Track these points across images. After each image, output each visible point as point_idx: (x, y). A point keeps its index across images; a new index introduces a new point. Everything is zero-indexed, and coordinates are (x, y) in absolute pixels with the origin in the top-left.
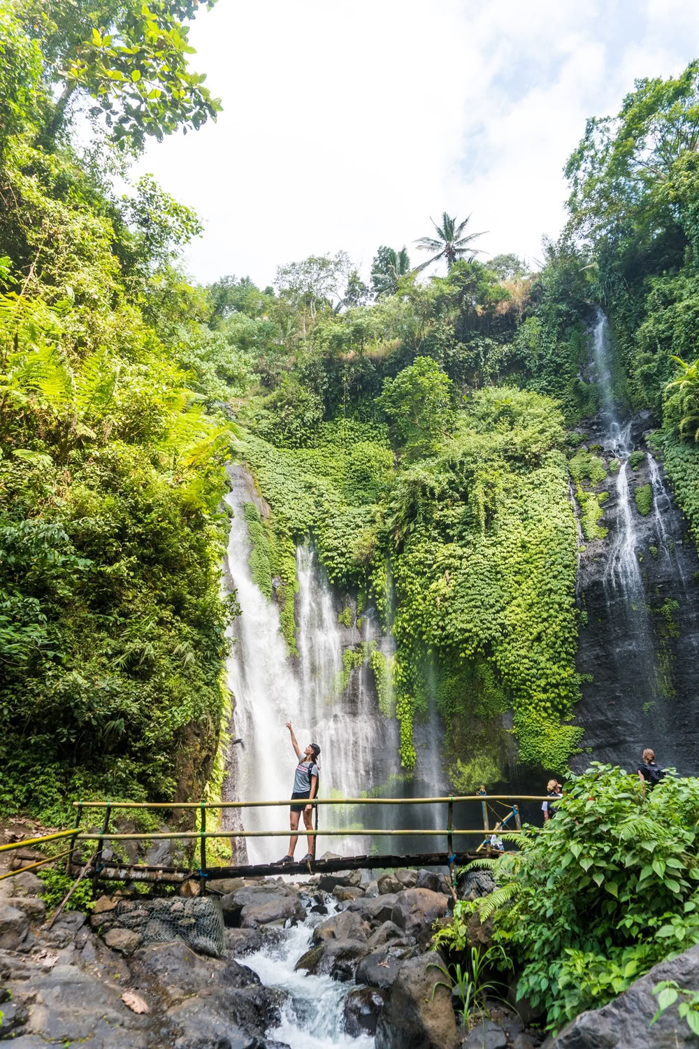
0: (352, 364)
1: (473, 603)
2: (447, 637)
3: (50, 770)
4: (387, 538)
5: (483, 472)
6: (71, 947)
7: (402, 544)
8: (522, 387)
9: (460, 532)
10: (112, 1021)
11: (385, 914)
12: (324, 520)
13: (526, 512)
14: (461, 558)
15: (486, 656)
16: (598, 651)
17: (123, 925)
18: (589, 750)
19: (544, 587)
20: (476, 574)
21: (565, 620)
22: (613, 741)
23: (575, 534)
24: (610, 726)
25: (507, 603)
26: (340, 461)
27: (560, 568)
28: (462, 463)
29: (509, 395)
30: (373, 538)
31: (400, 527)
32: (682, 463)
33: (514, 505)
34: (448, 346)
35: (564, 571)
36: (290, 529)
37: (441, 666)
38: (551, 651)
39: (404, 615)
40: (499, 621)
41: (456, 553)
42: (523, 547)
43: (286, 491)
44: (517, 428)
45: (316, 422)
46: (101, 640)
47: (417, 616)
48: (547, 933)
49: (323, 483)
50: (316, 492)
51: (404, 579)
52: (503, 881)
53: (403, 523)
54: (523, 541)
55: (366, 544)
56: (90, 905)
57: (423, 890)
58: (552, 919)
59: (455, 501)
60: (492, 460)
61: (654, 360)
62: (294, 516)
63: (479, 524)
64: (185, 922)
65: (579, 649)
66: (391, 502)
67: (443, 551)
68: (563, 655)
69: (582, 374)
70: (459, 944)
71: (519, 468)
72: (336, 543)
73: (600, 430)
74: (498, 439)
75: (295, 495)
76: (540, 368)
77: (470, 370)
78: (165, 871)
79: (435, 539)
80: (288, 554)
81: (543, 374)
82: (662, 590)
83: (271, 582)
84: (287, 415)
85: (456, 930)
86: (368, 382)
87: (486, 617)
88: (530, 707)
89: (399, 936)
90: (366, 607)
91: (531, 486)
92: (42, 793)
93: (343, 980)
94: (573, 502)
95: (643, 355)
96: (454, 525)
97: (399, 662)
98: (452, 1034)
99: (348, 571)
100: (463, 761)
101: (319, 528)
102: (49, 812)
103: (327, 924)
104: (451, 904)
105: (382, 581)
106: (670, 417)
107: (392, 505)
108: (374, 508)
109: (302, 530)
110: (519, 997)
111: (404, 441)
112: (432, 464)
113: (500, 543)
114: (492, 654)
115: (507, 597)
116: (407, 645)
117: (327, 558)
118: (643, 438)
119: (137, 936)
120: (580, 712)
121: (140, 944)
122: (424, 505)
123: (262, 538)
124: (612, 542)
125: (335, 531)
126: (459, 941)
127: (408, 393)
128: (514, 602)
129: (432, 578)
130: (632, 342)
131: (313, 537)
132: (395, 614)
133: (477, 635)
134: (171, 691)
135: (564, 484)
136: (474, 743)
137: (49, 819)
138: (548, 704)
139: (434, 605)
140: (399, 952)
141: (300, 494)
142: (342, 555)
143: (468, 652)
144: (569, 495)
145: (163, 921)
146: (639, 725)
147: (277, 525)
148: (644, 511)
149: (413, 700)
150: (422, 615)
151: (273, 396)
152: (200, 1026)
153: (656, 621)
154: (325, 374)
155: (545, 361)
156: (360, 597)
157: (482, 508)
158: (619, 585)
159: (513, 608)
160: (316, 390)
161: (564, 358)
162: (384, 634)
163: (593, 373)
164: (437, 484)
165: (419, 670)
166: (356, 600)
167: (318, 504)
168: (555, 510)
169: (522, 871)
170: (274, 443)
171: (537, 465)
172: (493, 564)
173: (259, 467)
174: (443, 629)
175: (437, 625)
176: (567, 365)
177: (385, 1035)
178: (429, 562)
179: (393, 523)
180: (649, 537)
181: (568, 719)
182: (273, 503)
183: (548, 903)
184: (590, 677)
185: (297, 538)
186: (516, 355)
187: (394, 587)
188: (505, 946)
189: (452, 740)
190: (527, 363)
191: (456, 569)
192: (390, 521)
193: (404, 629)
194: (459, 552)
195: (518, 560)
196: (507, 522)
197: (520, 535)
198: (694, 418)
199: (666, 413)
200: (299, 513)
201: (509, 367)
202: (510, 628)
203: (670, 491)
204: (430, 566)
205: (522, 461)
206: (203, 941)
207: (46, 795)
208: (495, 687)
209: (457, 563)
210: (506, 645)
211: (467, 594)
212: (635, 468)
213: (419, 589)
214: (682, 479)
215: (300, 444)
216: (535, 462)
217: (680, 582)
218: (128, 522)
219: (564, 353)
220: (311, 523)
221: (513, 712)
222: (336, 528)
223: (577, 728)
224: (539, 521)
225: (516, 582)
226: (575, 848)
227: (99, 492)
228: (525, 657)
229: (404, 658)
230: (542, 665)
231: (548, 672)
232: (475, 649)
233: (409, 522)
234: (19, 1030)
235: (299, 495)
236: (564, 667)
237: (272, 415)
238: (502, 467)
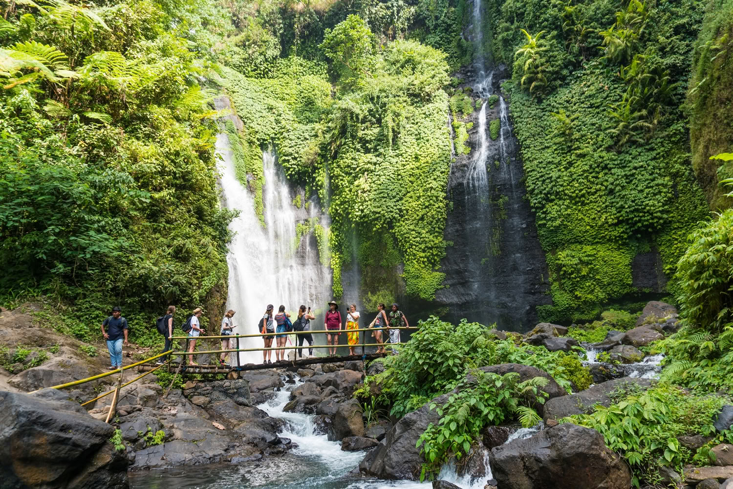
0: (301, 14)
1: (382, 195)
2: (364, 216)
3: (140, 317)
4: (326, 148)
5: (392, 105)
6: (180, 405)
7: (336, 153)
8: (422, 41)
9: (376, 146)
10: (212, 433)
11: (328, 383)
12: (282, 134)
13: (419, 134)
14: (375, 164)
15: (389, 229)
16: (458, 227)
17: (200, 394)
18: (448, 286)
19: (428, 186)
20: (385, 175)
21: (439, 207)
22: (462, 281)
23: (450, 150)
24: (461, 272)
25: (404, 195)
26: (293, 89)
27: (438, 173)
28: (378, 97)
29: (412, 47)
30: (317, 148)
31: (335, 141)
32: (521, 106)
33: (412, 129)
34: (371, 5)
35: (441, 175)
36: (258, 140)
37: (360, 235)
38: (430, 227)
39: (337, 201)
40: (398, 207)
41: (372, 161)
42: (416, 158)
43: (254, 111)
44: (418, 74)
45: (275, 58)
46: (157, 239)
47: (345, 202)
48: (404, 389)
49: (281, 106)
50: (276, 112)
51: (337, 177)
52: (388, 367)
53: (337, 138)
54: (416, 154)
55: (311, 152)
56: (183, 386)
57: (348, 370)
58: (407, 383)
59: (373, 124)
60: (399, 96)
61: (512, 29)
62: (261, 130)
63: (388, 140)
64: (232, 391)
65: (446, 226)
66: (329, 122)
67: (364, 159)
68: (437, 229)
69: (464, 34)
70: (366, 395)
71: (417, 102)
72: (290, 150)
73: (472, 76)
74: (404, 81)
75: (261, 114)
76: (436, 27)
77: (387, 25)
78: (219, 368)
79: (358, 151)
80: (257, 157)
81: (437, 31)
82: (500, 190)
83: (246, 177)
84: (254, 52)
85: (364, 389)
86: (313, 29)
87: (390, 204)
88: (414, 261)
89: (336, 393)
90: (311, 195)
91: (424, 116)
92: (136, 329)
93: (309, 413)
94: (450, 128)
95: (505, 24)
96: (371, 141)
97: (333, 232)
98: (362, 430)
99: (299, 170)
100: (372, 293)
101: (279, 139)
102: (142, 339)
103: (298, 388)
104: (363, 377)
105: (322, 178)
106: (516, 73)
107: (330, 124)
108: (317, 126)
109: (267, 140)
110: (391, 414)
111: (339, 76)
112: (358, 97)
113: (401, 155)
114: (392, 228)
115: (404, 192)
116: (339, 221)
117: (285, 161)
118: (499, 85)
119: (208, 399)
120: (445, 264)
121: (210, 402)
122: (352, 126)
123: (239, 146)
124: (472, 157)
125: (290, 142)
126: (367, 394)
127: (342, 42)
128: (409, 195)
129: (356, 177)
130: (499, 12)
131: (275, 145)
132: (331, 200)
133: (384, 216)
134: (201, 268)
135: (446, 115)
136: (379, 282)
137: (143, 343)
138: (426, 260)
139: (357, 195)
140: (336, 400)
141: (265, 113)
142: (295, 158)
143: (377, 226)
144: (448, 123)
145: (220, 391)
146: (478, 272)
147: (249, 137)
148: (494, 137)
149: (341, 256)
150: (349, 202)
151: (242, 36)
152: (251, 432)
153: (495, 208)
154: (281, 21)
155: (439, 22)
156: (307, 188)
157: (390, 130)
158: (474, 186)
159: (408, 199)
160: (275, 33)
161: (453, 20)
162: (323, 213)
163: (471, 33)
164: (360, 112)
165: (346, 237)
166: (305, 190)
167: (278, 122)
168: (438, 133)
169: (396, 364)
170: (244, 74)
171: (429, 101)
172: (396, 169)
173: (234, 92)
174: (362, 211)
175: (358, 208)
176: (454, 26)
177: (333, 433)
178: (353, 166)
179: (330, 138)
180: (495, 155)
181: (437, 268)
182: (246, 120)
183: (406, 377)
184: (452, 243)
185: (263, 146)
186: (420, 15)
187: (330, 182)
188: (387, 395)
189: (366, 281)
190: (427, 22)
191: (372, 171)
192: (328, 136)
193: (337, 210)
194: (374, 160)
195: (412, 166)
196: (406, 140)
197: (414, 150)
198: (532, 75)
199: (515, 70)
200: (264, 128)
201: (414, 24)
202: (405, 212)
203: (512, 124)
204: (354, 169)
205: (418, 97)
206: (241, 399)
207: (138, 330)
208: (394, 248)
209: (372, 167)
210: (401, 222)
211: (378, 189)
212: (492, 107)
213: (347, 184)
214: (519, 117)
215: (264, 75)
216: (428, 99)
217: (511, 185)
218: (166, 163)
219: (453, 16)
220: (273, 135)
221: (404, 265)
222: (291, 140)
223: (441, 274)
224: (428, 141)
225: (410, 182)
226: (417, 355)
227: (143, 142)
228: (413, 230)
229: (336, 229)
230: (423, 235)
231: (427, 239)
232: (382, 225)
233: (341, 138)
234: (172, 438)
235: (264, 115)
236: (436, 237)
237: (242, 52)
238: (405, 101)
